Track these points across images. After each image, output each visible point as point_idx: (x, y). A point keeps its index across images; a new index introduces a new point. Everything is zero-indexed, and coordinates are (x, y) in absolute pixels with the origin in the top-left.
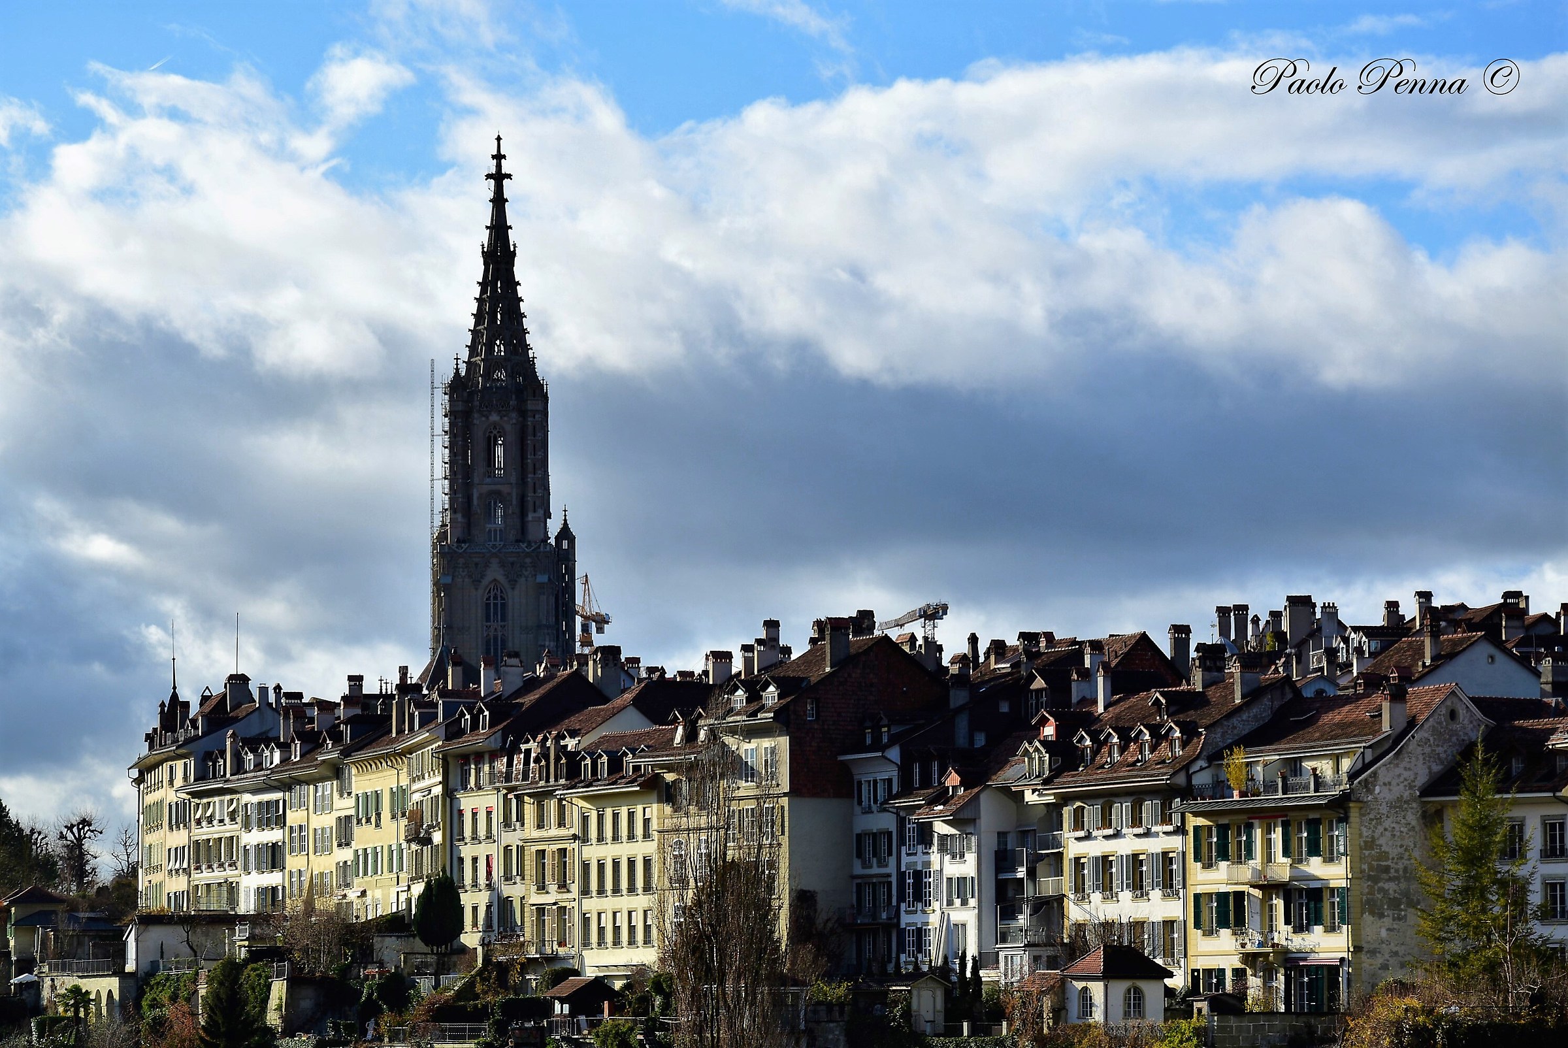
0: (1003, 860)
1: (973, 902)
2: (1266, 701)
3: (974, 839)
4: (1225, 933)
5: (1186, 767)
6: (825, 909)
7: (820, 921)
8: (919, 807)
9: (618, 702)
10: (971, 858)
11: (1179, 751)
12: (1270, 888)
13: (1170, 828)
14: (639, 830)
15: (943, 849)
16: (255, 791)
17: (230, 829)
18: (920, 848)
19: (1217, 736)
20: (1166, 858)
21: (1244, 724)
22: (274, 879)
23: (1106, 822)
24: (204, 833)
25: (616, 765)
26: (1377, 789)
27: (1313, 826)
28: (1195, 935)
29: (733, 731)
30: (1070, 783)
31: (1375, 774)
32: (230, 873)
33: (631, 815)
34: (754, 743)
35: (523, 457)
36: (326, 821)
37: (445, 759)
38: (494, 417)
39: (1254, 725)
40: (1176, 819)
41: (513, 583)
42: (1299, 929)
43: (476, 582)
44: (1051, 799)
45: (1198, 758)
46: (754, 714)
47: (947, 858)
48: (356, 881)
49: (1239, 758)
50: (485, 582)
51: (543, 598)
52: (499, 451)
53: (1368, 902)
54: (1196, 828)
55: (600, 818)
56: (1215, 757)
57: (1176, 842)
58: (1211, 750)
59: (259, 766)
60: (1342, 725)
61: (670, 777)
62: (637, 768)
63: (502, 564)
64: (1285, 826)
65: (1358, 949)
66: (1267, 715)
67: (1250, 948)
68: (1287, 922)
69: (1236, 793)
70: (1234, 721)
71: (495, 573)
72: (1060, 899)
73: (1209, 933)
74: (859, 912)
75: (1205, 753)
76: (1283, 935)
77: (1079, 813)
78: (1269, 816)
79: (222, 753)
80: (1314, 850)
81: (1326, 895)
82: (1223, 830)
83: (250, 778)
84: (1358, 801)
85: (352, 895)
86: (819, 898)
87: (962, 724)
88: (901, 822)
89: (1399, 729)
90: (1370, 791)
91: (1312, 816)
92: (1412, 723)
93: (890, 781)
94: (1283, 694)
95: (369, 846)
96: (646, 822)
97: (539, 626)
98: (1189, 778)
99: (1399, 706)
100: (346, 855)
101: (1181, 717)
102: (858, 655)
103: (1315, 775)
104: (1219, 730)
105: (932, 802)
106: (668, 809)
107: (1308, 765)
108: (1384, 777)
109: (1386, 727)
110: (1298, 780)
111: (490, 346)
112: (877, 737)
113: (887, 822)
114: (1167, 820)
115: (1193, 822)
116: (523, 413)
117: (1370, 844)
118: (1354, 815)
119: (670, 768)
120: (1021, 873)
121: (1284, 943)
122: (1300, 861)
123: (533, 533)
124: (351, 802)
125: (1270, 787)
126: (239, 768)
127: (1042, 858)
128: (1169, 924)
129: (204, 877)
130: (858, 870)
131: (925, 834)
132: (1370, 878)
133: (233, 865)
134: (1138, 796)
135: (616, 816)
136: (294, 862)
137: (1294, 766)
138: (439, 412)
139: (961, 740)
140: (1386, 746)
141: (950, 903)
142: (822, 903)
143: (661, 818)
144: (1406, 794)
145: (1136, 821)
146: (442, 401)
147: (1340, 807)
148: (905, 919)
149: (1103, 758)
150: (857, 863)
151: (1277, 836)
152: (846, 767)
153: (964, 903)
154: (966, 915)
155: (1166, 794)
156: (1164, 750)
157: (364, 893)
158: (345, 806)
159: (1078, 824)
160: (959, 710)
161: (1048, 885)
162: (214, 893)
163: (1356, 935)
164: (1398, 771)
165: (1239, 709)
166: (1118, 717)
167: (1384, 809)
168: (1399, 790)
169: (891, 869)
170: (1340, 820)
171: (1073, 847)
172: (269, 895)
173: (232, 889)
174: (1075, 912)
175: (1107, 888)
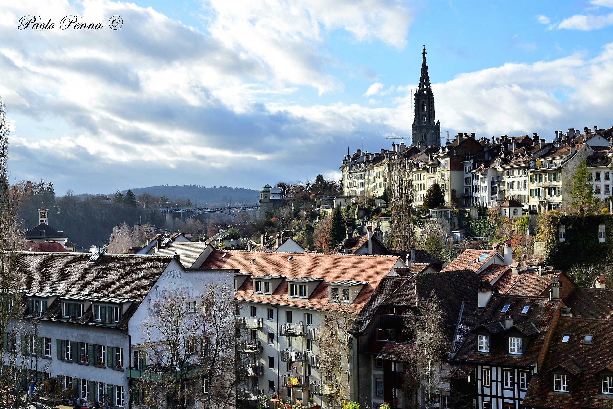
0: (493, 183)
1: (487, 192)
2: (547, 148)
3: (487, 178)
4: (536, 197)
5: (529, 162)
6: (458, 194)
7: (457, 196)
8: (476, 172)
9: (422, 152)
10: (486, 182)
11: (527, 159)
12: (545, 188)
13: (525, 175)
14: (422, 178)
15: (481, 181)
16: (359, 172)
17: (355, 180)
18: (477, 180)
19: (535, 156)
20: (525, 182)
21: (542, 153)
22: (363, 189)
23: (513, 174)
24: (351, 180)
25: (418, 165)
26: (568, 166)
27: (554, 174)
28: (530, 197)
29: (440, 157)
30: (506, 166)
31: (567, 163)
32: (356, 188)
33: (421, 175)
34: (443, 160)
35: (429, 108)
36: (371, 178)
37: (389, 165)
38: (424, 100)
39: (544, 153)
40: (527, 174)
41: (428, 132)
42: (551, 196)
43: (421, 132)
44: (502, 170)
45: (531, 160)
46: (443, 154)
47: (482, 182)
48: (377, 189)
49: (539, 160)
50: (422, 132)
51: (434, 135)
52: (425, 106)
53: (566, 190)
54: (531, 175)
55: (415, 175)
56: (535, 160)
57: (526, 178)
58: (534, 159)
59: (360, 167)
60: (562, 153)
61: (428, 167)
62: (422, 165)
63: (426, 129)
64: (549, 174)
65: (563, 200)
66: (547, 151)
67: (541, 200)
68: (549, 195)
69: (538, 167)
70: (539, 152)
71: (424, 130)
72: (504, 190)
73: (533, 197)
74: (465, 194)
75: (533, 159)
76: (548, 197)
77: (508, 172)
78: (545, 172)
79: (354, 165)
80: (554, 179)
81: (557, 189)
82: (536, 175)
83: (359, 170)
84: (564, 169)
85: (376, 192)
86: (457, 191)
87: (486, 155)
88: (473, 175)
89: (573, 153)
90: (566, 167)
91: (554, 172)
92: (576, 152)
93: (471, 167)
94: (550, 147)
95: (378, 182)
96: (424, 176)
97: (433, 141)
98: (529, 165)
99: (573, 148)
100: (374, 184)
101: (528, 152)
102: (465, 141)
103: (555, 163)
104: (536, 154)
105: (479, 171)
106: (428, 173)
107: (553, 161)
108: (569, 163)
109: (570, 153)
110: (551, 164)
111: (423, 86)
112: (468, 158)
113: (470, 175)
114: (525, 173)
115: (530, 174)
116: (429, 99)
117: (566, 178)
118: (563, 172)
119: (428, 165)
120: (496, 185)
121: (548, 199)
122: (552, 182)
123: (432, 122)
124: (375, 174)
125: (546, 166)
126: (357, 168)
127: (500, 182)
128: (525, 195)
129: (351, 189)
130: (465, 185)
131: (478, 178)
132: (566, 185)
133: (356, 187)
134: (519, 168)
135: (418, 175)
136: (366, 186)
137: (551, 161)
138: (413, 99)
139: (486, 158)
140: (570, 157)
141: (482, 192)
142: (457, 192)
143: (426, 175)
144: (575, 167)
145: (519, 174)
146: (414, 97)
147: (560, 170)
148: (474, 195)
149: (512, 161)
150: (465, 184)
151: (547, 176)
152: (462, 165)
153: (485, 192)
154: (485, 194)
155: (525, 168)
156: (524, 159)
157: (377, 192)
158: (374, 175)
159: (508, 175)
160: (486, 152)
161: (502, 188)
162: (353, 192)
163: (563, 197)
164: (573, 162)
165: (540, 150)
166: (516, 153)
167: (570, 170)
168: (573, 166)
169: (471, 185)
170: (560, 173)
171: (506, 180)
172: (362, 192)
173: (356, 191)
174: (507, 193)
175: (513, 188)
